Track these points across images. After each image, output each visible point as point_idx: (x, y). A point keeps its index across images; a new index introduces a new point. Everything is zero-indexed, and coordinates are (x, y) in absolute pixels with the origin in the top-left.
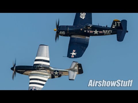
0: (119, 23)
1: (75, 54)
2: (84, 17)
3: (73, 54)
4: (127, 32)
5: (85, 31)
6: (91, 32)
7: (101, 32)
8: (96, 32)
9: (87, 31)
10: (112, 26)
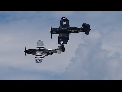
0: (86, 25)
1: (63, 43)
2: (65, 24)
3: (62, 42)
4: (91, 30)
5: (67, 31)
6: (70, 31)
7: (76, 31)
8: (73, 31)
9: (68, 31)
10: (82, 27)
